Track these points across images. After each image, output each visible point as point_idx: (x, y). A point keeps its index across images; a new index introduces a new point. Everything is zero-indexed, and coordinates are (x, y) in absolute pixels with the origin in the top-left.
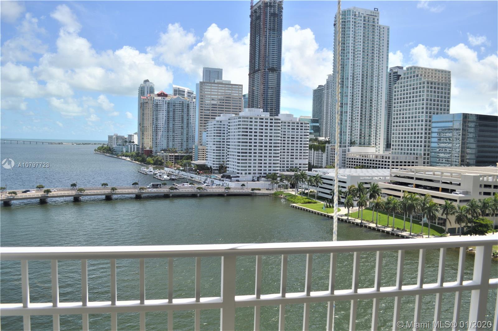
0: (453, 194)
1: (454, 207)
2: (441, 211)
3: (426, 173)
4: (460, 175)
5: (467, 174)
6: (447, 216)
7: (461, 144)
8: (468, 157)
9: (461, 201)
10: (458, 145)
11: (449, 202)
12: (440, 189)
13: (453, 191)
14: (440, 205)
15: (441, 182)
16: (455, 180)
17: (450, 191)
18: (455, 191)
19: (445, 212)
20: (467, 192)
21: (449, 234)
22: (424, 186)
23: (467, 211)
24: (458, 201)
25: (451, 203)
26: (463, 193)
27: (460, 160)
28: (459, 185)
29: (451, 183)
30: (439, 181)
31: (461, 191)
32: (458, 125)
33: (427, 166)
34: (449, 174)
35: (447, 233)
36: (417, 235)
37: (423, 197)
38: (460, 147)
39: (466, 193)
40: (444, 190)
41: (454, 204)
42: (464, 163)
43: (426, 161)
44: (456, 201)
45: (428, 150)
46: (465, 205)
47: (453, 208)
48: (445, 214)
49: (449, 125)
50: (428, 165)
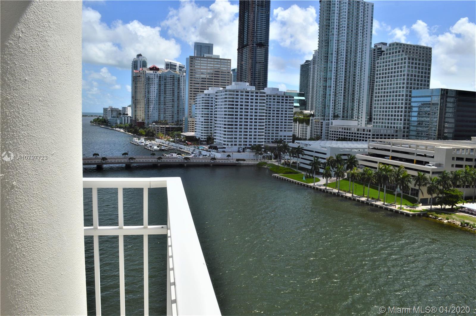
0: (426, 166)
1: (427, 179)
2: (414, 182)
3: (403, 146)
4: (433, 148)
5: (440, 147)
6: (419, 187)
7: (438, 118)
8: (446, 131)
9: (433, 173)
10: (435, 119)
11: (422, 173)
12: (415, 161)
14: (413, 176)
15: (415, 154)
16: (429, 153)
17: (424, 164)
18: (428, 163)
19: (418, 183)
20: (440, 164)
21: (421, 204)
22: (400, 158)
23: (439, 182)
24: (431, 173)
25: (424, 175)
26: (436, 165)
27: (437, 134)
28: (433, 157)
29: (425, 156)
30: (414, 154)
31: (434, 163)
32: (437, 99)
34: (424, 147)
36: (391, 205)
37: (397, 169)
38: (438, 121)
39: (439, 165)
40: (419, 162)
41: (427, 176)
42: (441, 137)
43: (406, 134)
44: (429, 172)
45: (408, 124)
46: (436, 177)
47: (425, 179)
48: (418, 185)
49: (428, 99)
50: (404, 138)
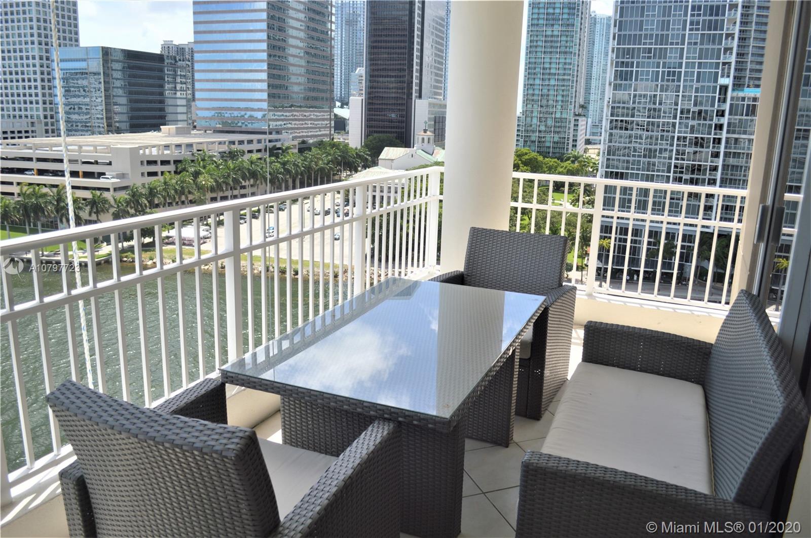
0: (102, 180)
1: (107, 201)
2: (88, 208)
3: (54, 149)
4: (109, 149)
5: (119, 146)
6: (97, 216)
7: (103, 98)
8: (117, 118)
9: (115, 190)
10: (99, 100)
11: (98, 193)
12: (81, 174)
13: (101, 175)
14: (84, 199)
15: (80, 162)
16: (103, 157)
17: (96, 176)
18: (104, 174)
19: (95, 210)
20: (123, 174)
21: (105, 243)
22: (53, 171)
23: (128, 203)
24: (112, 190)
25: (101, 194)
26: (118, 177)
27: (105, 124)
28: (110, 164)
29: (96, 163)
30: (77, 161)
31: (114, 173)
32: (96, 65)
33: (53, 137)
34: (92, 148)
35: (102, 242)
36: (55, 254)
37: (55, 190)
38: (104, 102)
39: (122, 176)
40: (87, 175)
41: (106, 195)
42: (112, 128)
43: (50, 128)
44: (108, 190)
45: (51, 109)
46: (124, 195)
47: (105, 201)
48: (95, 213)
49: (82, 65)
50: (54, 134)
